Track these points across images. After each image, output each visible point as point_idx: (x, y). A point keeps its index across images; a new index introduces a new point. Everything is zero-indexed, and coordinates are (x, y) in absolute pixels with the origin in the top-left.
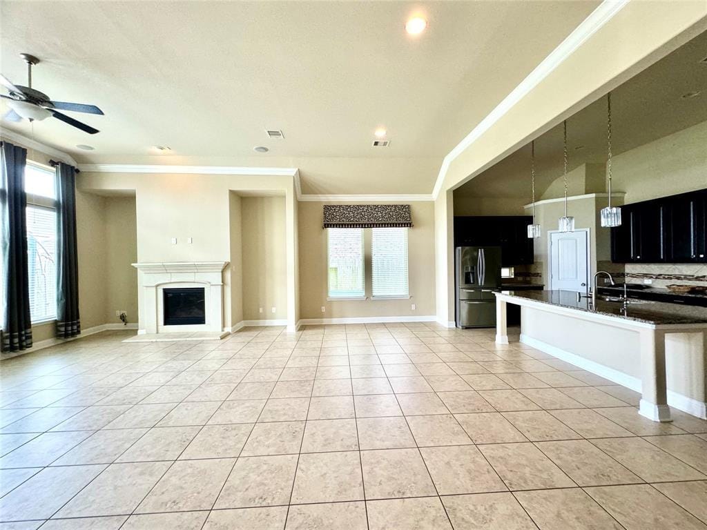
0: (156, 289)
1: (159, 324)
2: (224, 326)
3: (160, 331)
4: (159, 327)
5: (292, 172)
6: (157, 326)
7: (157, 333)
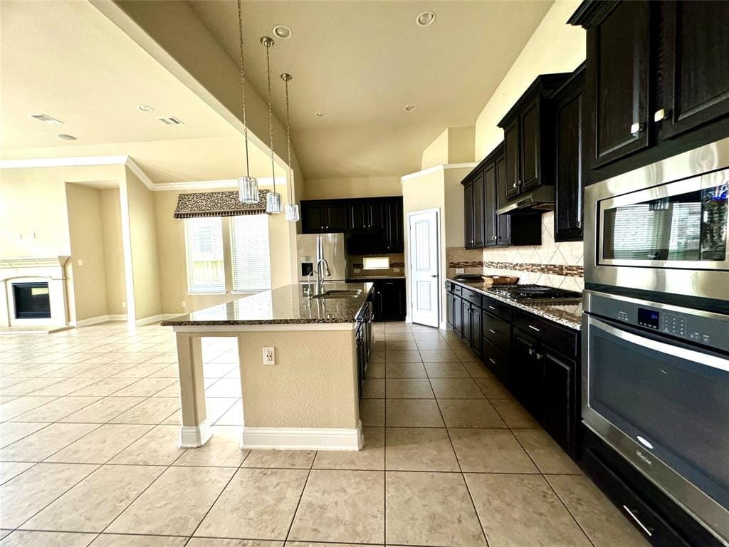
0: (6, 284)
1: (11, 317)
2: (69, 319)
3: (12, 324)
4: (11, 321)
5: (123, 160)
6: (9, 319)
7: (10, 326)
